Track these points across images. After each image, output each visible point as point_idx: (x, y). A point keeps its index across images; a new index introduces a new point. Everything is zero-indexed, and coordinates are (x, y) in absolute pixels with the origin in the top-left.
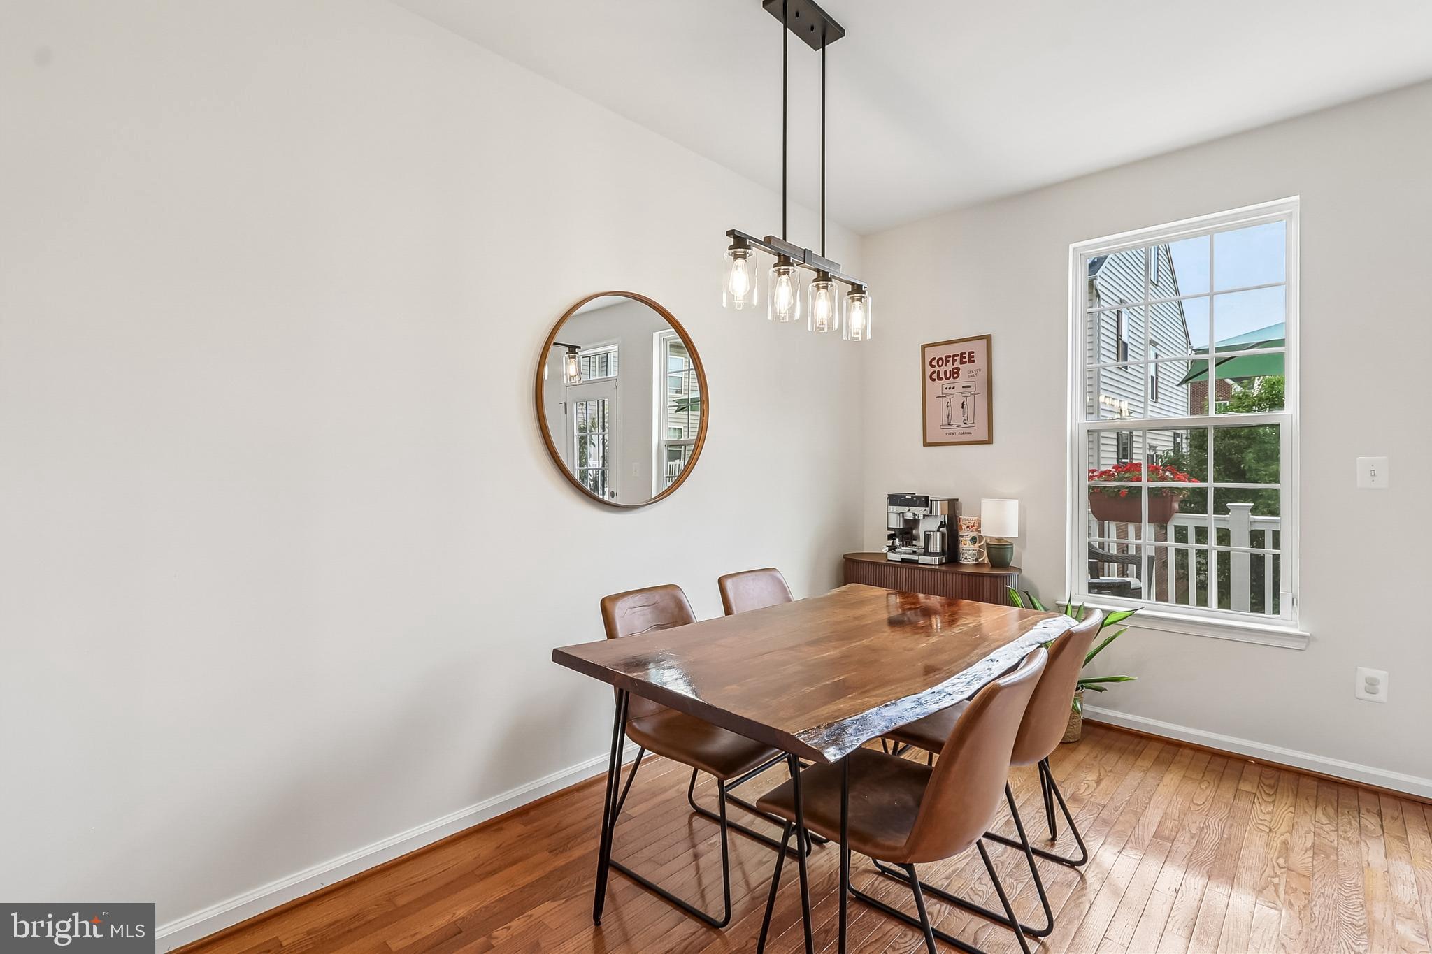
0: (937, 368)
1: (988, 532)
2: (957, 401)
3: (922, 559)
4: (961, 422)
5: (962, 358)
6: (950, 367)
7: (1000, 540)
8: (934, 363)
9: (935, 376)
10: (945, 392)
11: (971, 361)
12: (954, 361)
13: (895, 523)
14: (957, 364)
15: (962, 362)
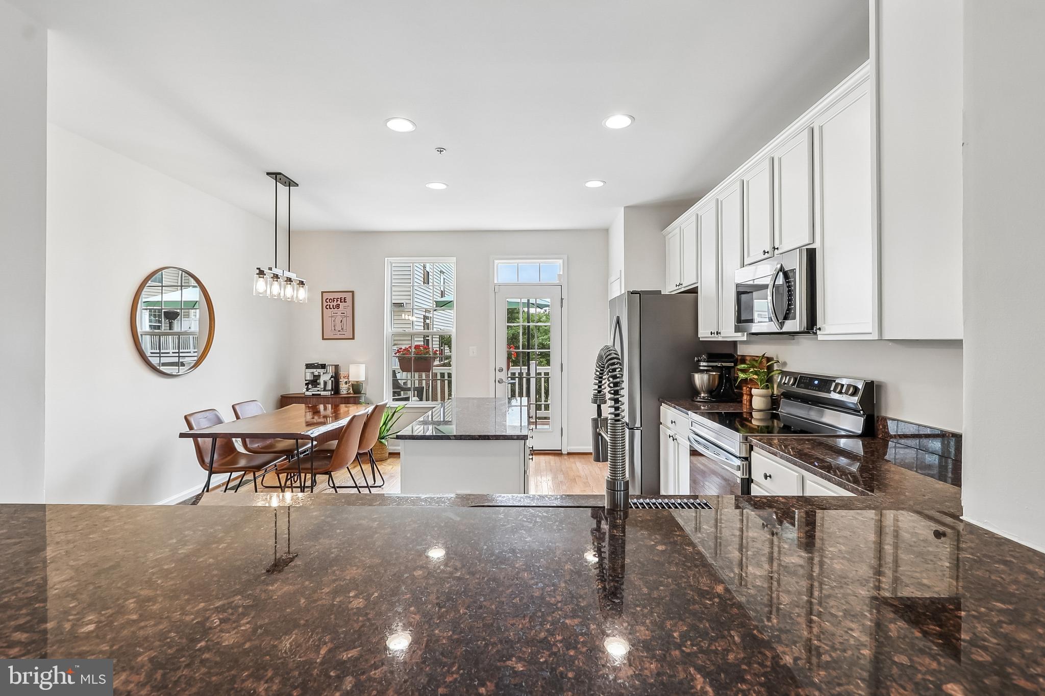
0: (329, 303)
1: (353, 379)
2: (338, 319)
3: (323, 393)
4: (340, 329)
5: (341, 300)
6: (335, 303)
7: (357, 382)
8: (328, 301)
9: (328, 307)
10: (333, 315)
11: (345, 302)
12: (337, 301)
13: (309, 377)
14: (339, 302)
15: (341, 302)
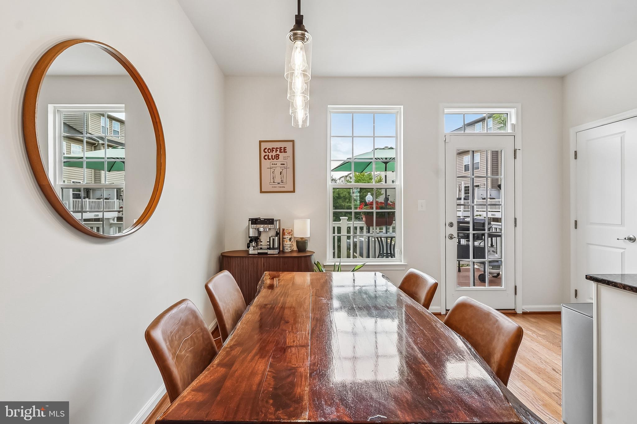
0: (267, 154)
1: (297, 235)
2: (278, 171)
3: (270, 252)
4: (280, 181)
5: (280, 150)
6: (274, 153)
7: (302, 238)
8: (266, 150)
9: (266, 157)
10: (272, 166)
11: (285, 152)
12: (276, 151)
13: (252, 234)
14: (278, 152)
15: (280, 152)
